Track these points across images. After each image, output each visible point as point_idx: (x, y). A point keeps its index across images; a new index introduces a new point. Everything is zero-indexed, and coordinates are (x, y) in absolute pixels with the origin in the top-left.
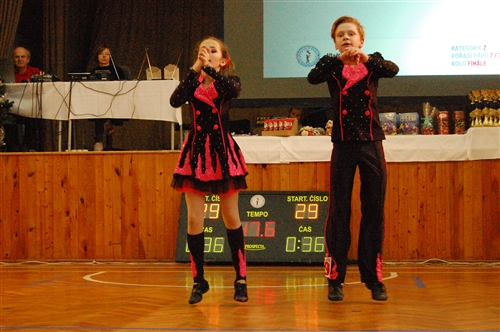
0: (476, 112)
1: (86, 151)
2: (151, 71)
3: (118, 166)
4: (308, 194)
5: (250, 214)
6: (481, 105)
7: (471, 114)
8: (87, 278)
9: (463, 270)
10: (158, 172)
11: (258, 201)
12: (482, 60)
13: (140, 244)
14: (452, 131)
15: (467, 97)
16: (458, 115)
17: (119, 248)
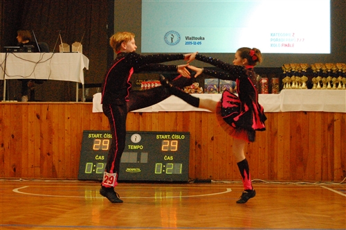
0: (287, 79)
1: (16, 102)
2: (62, 46)
3: (39, 113)
4: (171, 133)
5: (131, 147)
6: (290, 74)
7: (283, 80)
8: (16, 190)
9: (277, 187)
10: (66, 117)
11: (136, 138)
12: (291, 43)
13: (54, 167)
14: (270, 92)
15: (281, 68)
16: (274, 80)
17: (38, 170)
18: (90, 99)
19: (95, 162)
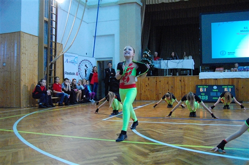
3: (181, 79)
4: (227, 86)
5: (214, 90)
10: (190, 80)
11: (215, 87)
18: (198, 74)
19: (202, 96)
